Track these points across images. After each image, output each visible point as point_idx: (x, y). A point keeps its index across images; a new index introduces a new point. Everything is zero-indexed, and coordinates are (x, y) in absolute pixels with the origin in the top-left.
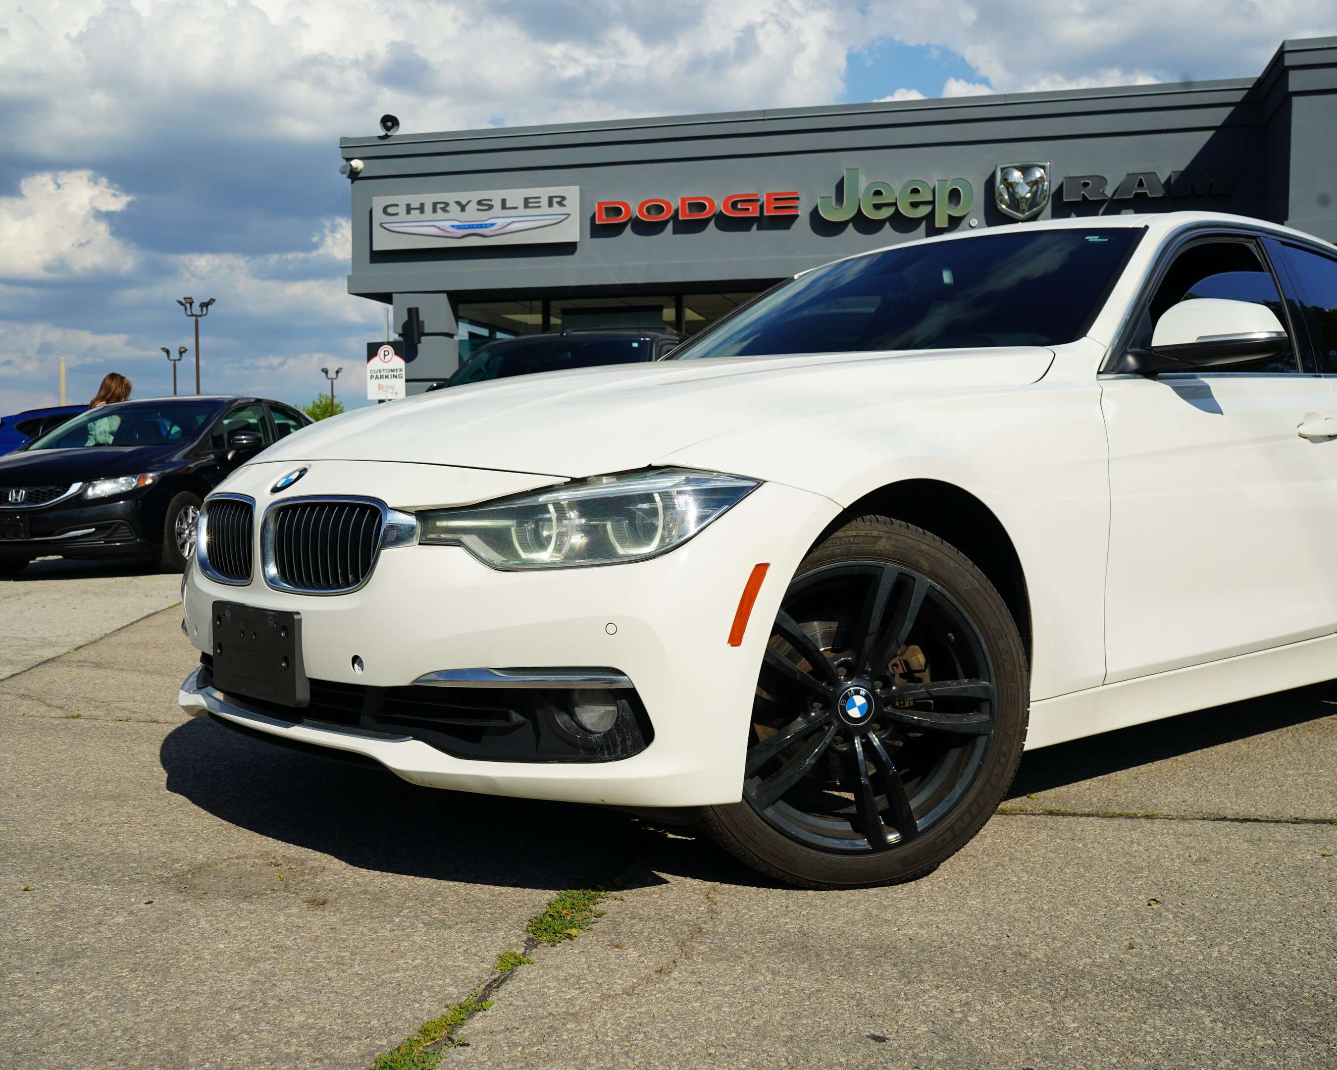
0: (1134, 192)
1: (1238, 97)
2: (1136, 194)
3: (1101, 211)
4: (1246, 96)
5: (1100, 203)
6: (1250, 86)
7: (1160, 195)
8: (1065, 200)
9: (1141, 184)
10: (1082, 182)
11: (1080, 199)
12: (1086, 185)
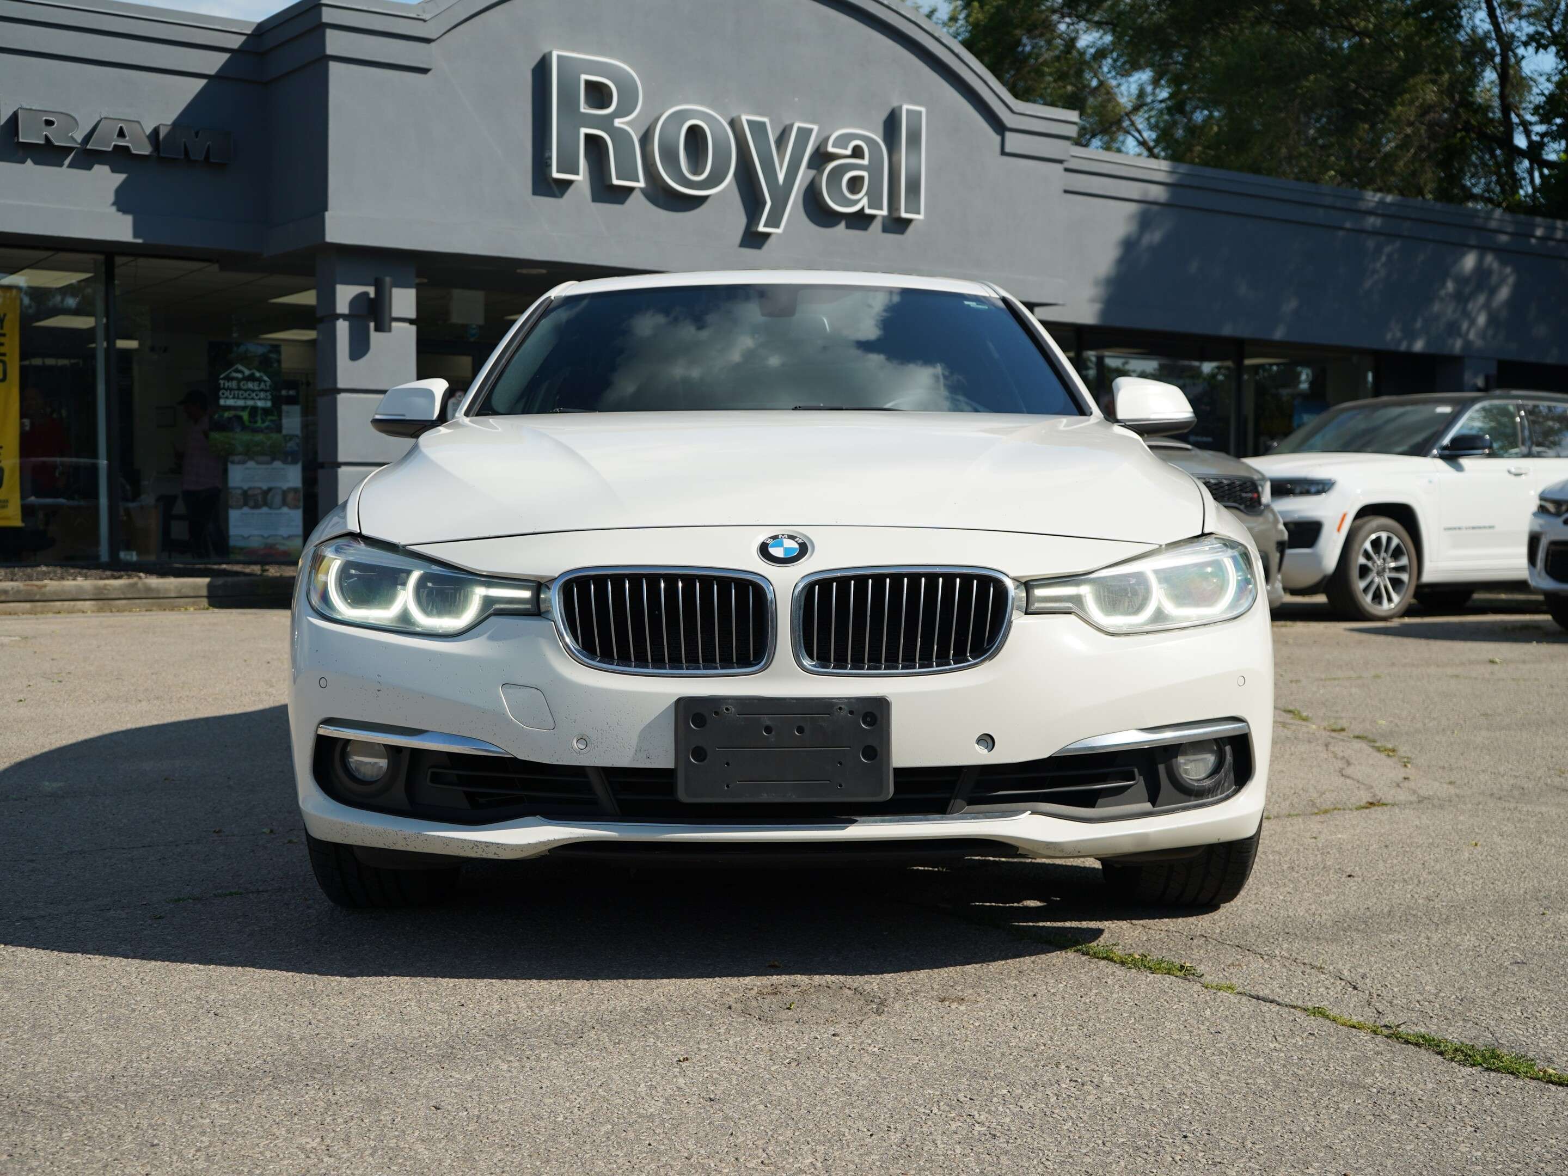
0: (113, 143)
1: (236, 42)
2: (115, 146)
3: (67, 162)
4: (245, 43)
5: (67, 150)
6: (249, 32)
7: (147, 153)
8: (21, 140)
9: (121, 134)
10: (44, 118)
11: (42, 142)
12: (49, 123)
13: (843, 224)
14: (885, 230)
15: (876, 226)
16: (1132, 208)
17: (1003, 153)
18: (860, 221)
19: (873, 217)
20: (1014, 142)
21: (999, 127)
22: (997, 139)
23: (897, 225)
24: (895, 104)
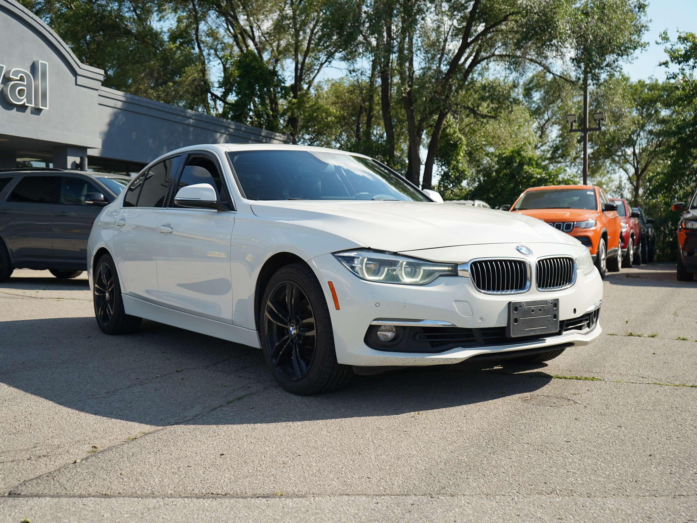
13: (15, 109)
14: (32, 113)
15: (28, 111)
16: (110, 110)
17: (76, 84)
18: (22, 108)
19: (27, 107)
20: (80, 80)
21: (75, 74)
22: (74, 78)
23: (37, 111)
24: (35, 60)
